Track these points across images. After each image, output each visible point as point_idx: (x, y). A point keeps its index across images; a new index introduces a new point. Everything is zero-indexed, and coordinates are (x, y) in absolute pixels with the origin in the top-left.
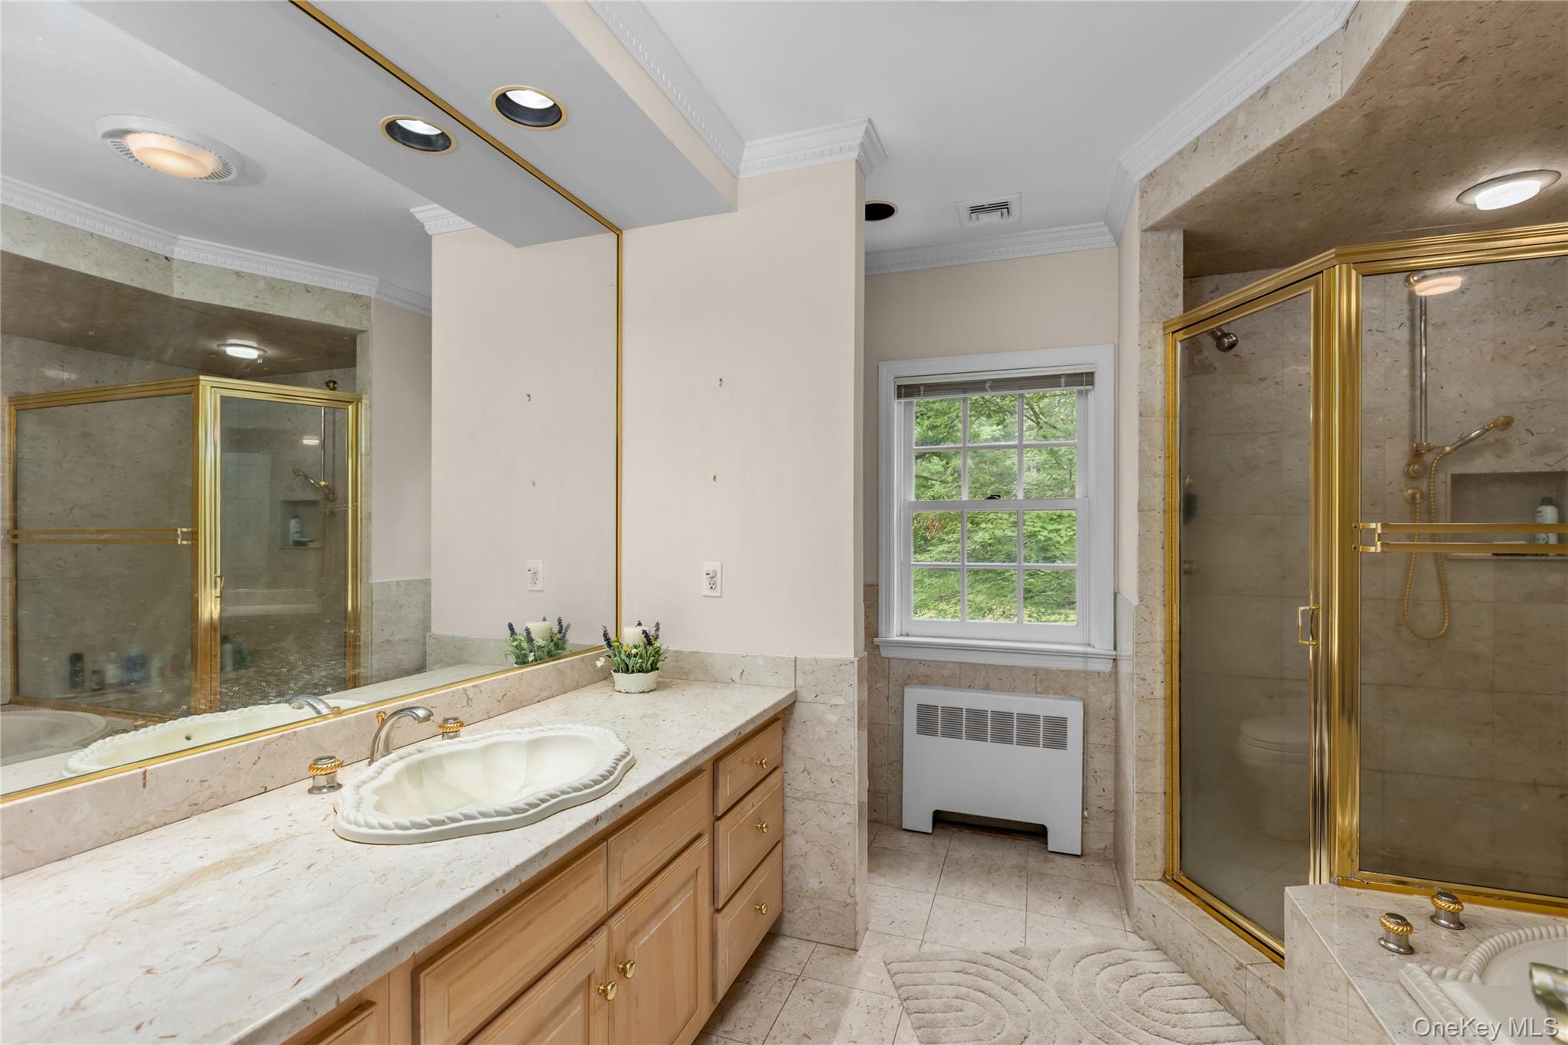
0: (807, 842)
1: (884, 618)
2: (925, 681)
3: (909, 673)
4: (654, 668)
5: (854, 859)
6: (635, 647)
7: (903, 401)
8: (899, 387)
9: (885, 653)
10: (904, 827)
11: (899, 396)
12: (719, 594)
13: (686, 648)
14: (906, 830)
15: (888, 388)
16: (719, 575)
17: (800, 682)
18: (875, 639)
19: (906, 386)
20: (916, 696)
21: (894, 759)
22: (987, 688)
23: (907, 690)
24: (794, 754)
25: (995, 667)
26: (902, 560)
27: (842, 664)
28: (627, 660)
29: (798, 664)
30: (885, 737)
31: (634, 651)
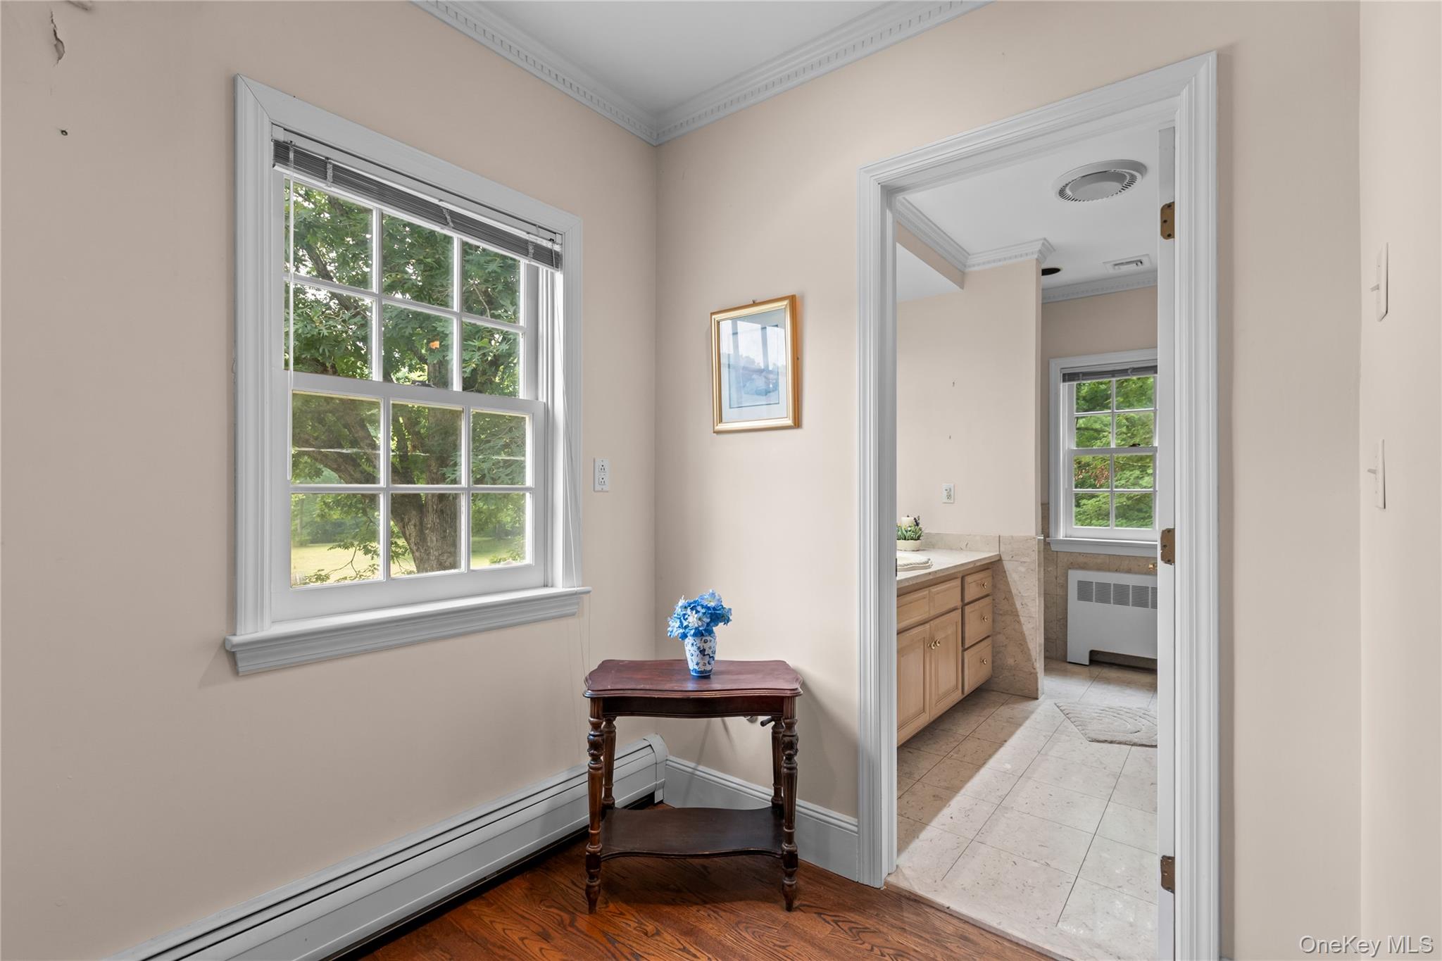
0: (1007, 638)
1: (1053, 524)
2: (1083, 567)
3: (1072, 561)
4: (918, 539)
5: (1036, 648)
6: (910, 527)
7: (1067, 384)
8: (1064, 375)
9: (1054, 548)
10: (1068, 660)
11: (1064, 381)
12: (952, 501)
13: (934, 531)
14: (1070, 663)
15: (1056, 375)
16: (952, 491)
17: (1002, 549)
18: (1047, 539)
19: (1069, 374)
20: (1075, 576)
21: (1061, 617)
22: (1129, 571)
23: (1070, 572)
24: (999, 589)
25: (1135, 557)
26: (1066, 487)
27: (1027, 540)
28: (905, 533)
29: (1001, 539)
30: (1054, 603)
31: (909, 529)
